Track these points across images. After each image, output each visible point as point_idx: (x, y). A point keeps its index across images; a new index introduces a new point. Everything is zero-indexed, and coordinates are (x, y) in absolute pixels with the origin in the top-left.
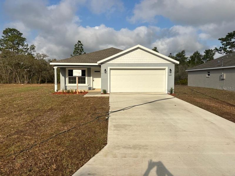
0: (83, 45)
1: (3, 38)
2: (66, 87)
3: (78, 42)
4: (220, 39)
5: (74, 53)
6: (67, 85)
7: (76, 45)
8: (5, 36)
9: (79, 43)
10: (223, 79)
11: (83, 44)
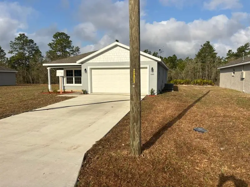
1: (53, 42)
2: (64, 87)
6: (65, 85)
8: (55, 40)
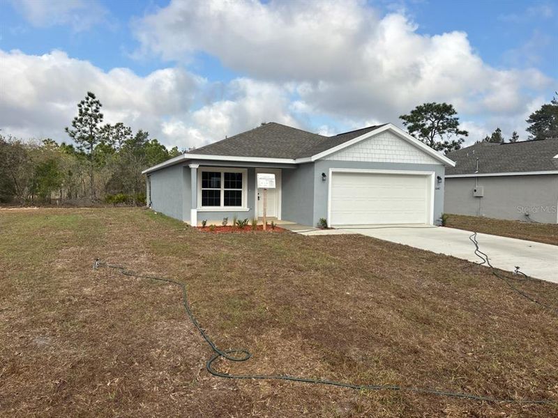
0: (100, 105)
3: (87, 96)
4: (403, 118)
5: (74, 123)
6: (199, 209)
7: (83, 103)
9: (90, 99)
10: (480, 197)
11: (101, 102)
